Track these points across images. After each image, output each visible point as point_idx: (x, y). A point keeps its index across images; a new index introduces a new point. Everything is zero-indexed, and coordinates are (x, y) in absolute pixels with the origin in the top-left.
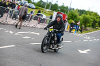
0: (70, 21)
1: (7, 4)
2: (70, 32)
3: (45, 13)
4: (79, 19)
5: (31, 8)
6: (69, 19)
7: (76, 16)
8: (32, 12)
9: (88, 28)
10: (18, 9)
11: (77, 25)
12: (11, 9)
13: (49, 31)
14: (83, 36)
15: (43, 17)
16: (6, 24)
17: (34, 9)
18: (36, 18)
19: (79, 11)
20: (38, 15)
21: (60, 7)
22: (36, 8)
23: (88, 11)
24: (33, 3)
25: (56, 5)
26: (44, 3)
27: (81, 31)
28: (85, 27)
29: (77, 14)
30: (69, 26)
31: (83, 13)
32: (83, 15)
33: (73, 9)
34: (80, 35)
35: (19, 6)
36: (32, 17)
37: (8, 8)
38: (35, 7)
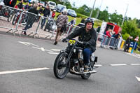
0: (124, 36)
1: (38, 9)
4: (137, 33)
6: (123, 33)
7: (133, 29)
10: (53, 17)
11: (134, 41)
12: (42, 16)
13: (69, 44)
16: (36, 38)
17: (75, 17)
19: (137, 21)
21: (111, 16)
22: (78, 17)
25: (105, 12)
26: (89, 10)
29: (135, 25)
30: (123, 44)
33: (130, 18)
35: (54, 13)
37: (39, 15)
38: (76, 15)
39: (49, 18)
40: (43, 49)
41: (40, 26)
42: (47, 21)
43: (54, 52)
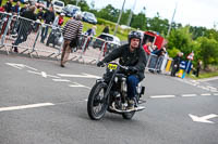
0: (171, 52)
1: (36, 12)
2: (173, 74)
3: (118, 33)
4: (192, 47)
5: (87, 21)
6: (169, 47)
7: (184, 42)
8: (90, 31)
9: (210, 67)
10: (60, 24)
11: (187, 60)
12: (43, 24)
13: (108, 70)
14: (201, 84)
15: (114, 42)
17: (94, 24)
18: (97, 45)
19: (191, 29)
20: (102, 37)
21: (151, 21)
22: (99, 23)
23: (212, 31)
24: (92, 11)
25: (142, 16)
26: (116, 12)
27: (196, 73)
28: (206, 64)
29: (188, 36)
30: (170, 63)
31: (200, 35)
32: (200, 39)
33: (180, 25)
34: (194, 82)
36: (89, 42)
37: (38, 21)
38: (96, 21)
39: (54, 26)
40: (44, 74)
41: (40, 38)
42: (50, 30)
43: (63, 78)
